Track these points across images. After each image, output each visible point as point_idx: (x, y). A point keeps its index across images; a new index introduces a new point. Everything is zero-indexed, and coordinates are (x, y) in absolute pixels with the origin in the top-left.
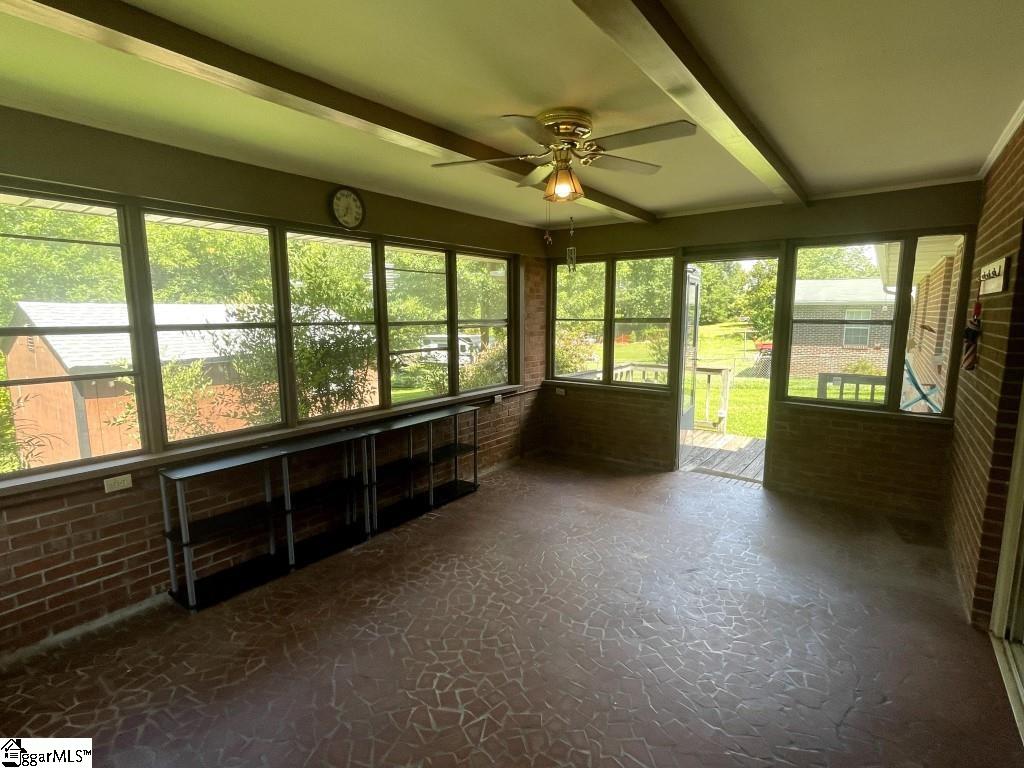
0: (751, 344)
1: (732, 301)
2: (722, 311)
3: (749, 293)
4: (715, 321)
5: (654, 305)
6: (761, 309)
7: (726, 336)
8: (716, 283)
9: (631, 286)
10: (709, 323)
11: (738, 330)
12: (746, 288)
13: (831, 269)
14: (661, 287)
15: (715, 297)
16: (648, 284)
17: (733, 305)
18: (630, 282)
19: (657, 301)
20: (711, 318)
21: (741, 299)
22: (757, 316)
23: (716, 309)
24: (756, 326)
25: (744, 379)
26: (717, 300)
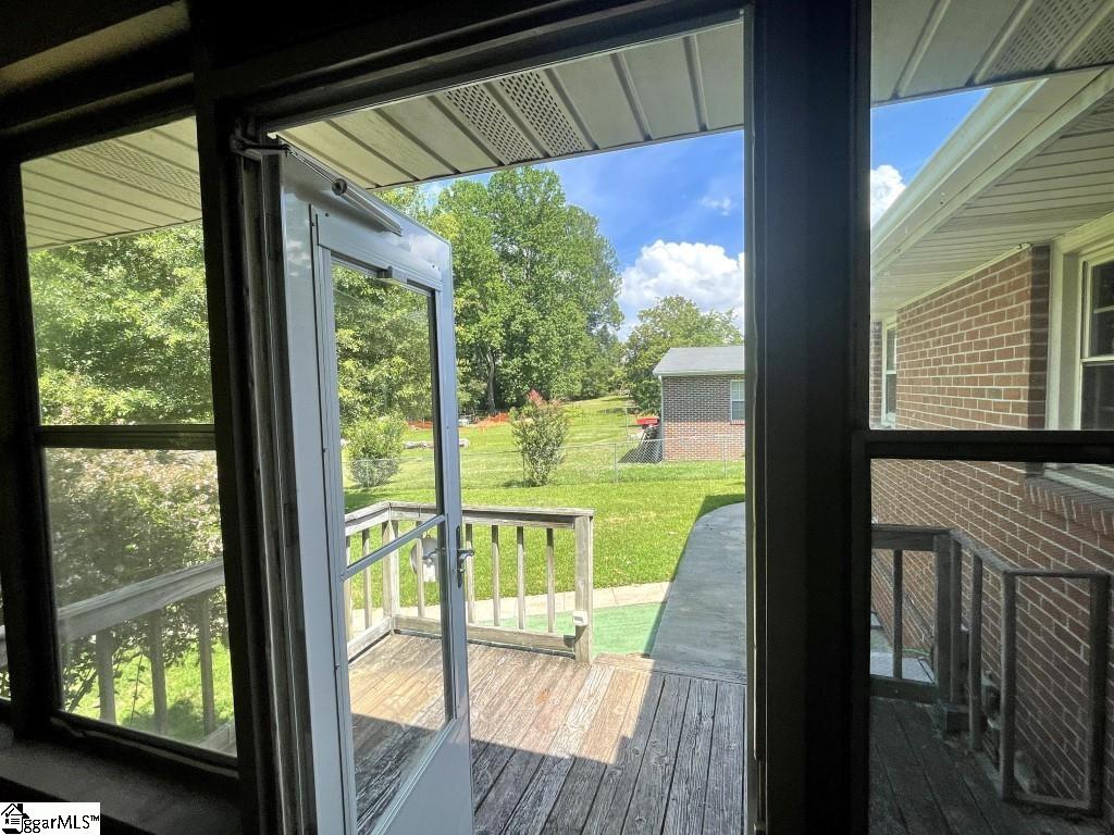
0: (633, 419)
1: (611, 374)
2: (603, 385)
3: (627, 365)
4: (596, 396)
5: (531, 379)
6: (641, 382)
7: (608, 411)
8: (595, 356)
9: (506, 359)
10: (591, 398)
11: (619, 404)
12: (624, 360)
13: (704, 338)
14: (537, 361)
15: (595, 370)
16: (523, 357)
17: (612, 378)
18: (504, 355)
19: (535, 375)
20: (592, 392)
21: (619, 372)
22: (636, 389)
23: (596, 382)
24: (636, 399)
25: (628, 465)
26: (597, 374)
